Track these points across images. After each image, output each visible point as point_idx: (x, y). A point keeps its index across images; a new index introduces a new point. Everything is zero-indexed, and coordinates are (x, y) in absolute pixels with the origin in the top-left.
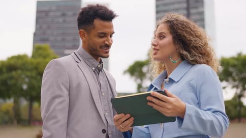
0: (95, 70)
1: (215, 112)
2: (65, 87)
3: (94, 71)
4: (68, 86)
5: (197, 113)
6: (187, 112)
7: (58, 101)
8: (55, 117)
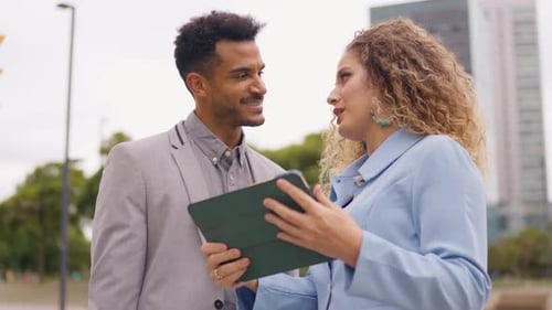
0: (220, 162)
1: (452, 257)
2: (137, 205)
3: (216, 166)
4: (142, 203)
5: (393, 257)
6: (365, 254)
7: (117, 236)
8: (108, 273)
